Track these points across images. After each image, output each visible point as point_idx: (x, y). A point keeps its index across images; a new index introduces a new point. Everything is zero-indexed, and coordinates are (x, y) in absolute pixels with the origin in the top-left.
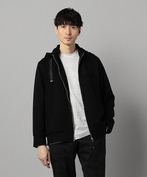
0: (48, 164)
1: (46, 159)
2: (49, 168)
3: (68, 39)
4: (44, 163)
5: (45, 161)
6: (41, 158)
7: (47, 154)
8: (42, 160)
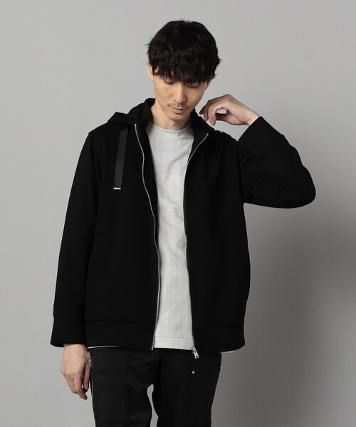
0: (82, 390)
1: (80, 376)
2: (86, 398)
3: (179, 112)
4: (72, 387)
5: (77, 381)
6: (68, 373)
7: (83, 365)
8: (69, 378)
